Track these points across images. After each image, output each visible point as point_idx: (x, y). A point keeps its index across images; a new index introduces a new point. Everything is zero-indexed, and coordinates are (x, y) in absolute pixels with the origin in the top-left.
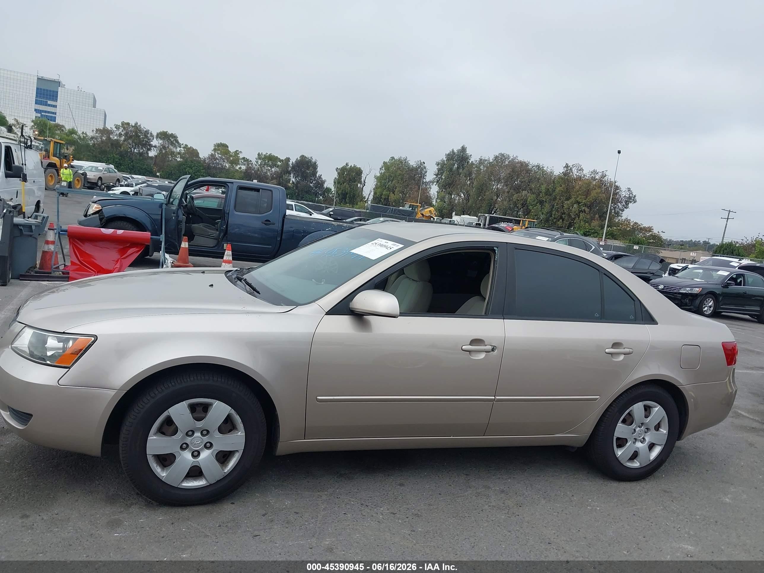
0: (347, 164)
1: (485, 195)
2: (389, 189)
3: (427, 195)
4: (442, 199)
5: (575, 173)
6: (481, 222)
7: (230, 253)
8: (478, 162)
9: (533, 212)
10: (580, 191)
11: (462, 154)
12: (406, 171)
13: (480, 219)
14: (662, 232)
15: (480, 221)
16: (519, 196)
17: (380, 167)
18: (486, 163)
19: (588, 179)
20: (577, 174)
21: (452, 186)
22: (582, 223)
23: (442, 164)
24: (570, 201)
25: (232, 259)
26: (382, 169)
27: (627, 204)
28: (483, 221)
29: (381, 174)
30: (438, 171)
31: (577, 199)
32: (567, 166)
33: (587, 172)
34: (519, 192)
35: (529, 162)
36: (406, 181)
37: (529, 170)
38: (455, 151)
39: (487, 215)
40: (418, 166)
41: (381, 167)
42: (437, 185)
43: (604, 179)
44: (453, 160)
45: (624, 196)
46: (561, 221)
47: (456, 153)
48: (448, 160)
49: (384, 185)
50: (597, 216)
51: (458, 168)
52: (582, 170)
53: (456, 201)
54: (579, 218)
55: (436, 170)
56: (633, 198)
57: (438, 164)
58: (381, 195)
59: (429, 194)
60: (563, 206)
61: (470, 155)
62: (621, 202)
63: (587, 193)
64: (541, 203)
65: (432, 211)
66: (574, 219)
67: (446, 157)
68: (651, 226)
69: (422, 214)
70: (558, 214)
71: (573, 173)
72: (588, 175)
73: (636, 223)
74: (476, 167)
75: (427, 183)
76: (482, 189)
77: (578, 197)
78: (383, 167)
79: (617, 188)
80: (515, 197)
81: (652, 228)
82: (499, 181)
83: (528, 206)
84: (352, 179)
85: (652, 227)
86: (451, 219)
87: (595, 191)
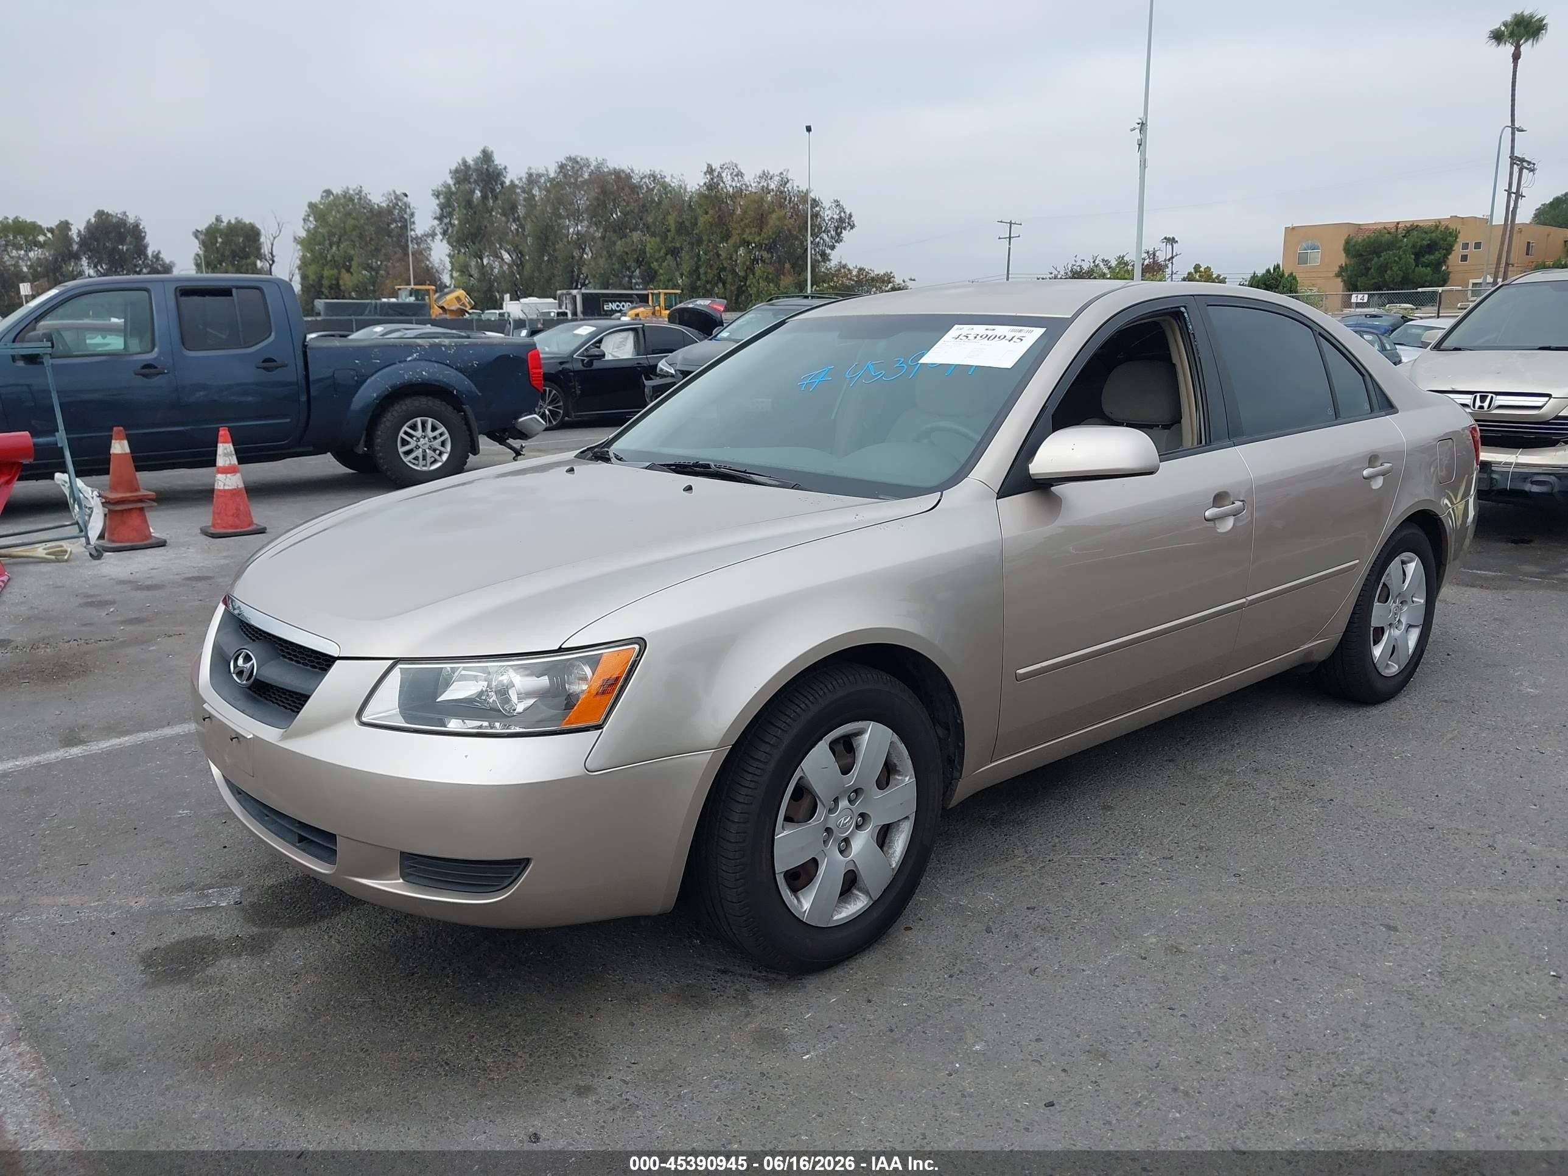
0: (218, 219)
1: (554, 250)
2: (335, 264)
3: (427, 266)
4: (464, 270)
5: (730, 182)
6: (566, 308)
7: (230, 447)
8: (524, 180)
9: (662, 275)
10: (746, 219)
11: (485, 167)
12: (368, 219)
13: (563, 302)
14: (911, 280)
15: (564, 307)
16: (626, 243)
17: (303, 216)
18: (542, 180)
19: (756, 193)
20: (734, 184)
21: (479, 238)
22: (762, 284)
23: (446, 193)
24: (731, 241)
25: (236, 462)
26: (308, 220)
27: (839, 234)
28: (569, 306)
29: (308, 231)
30: (442, 210)
31: (744, 236)
32: (710, 170)
33: (751, 178)
34: (625, 236)
35: (632, 171)
36: (371, 239)
37: (636, 187)
38: (470, 162)
39: (574, 292)
40: (391, 205)
41: (305, 216)
42: (445, 242)
43: (786, 189)
44: (470, 182)
45: (829, 217)
46: (720, 285)
47: (472, 166)
48: (458, 182)
49: (321, 254)
50: (787, 266)
51: (484, 197)
52: (740, 174)
53: (496, 271)
54: (754, 274)
55: (437, 208)
56: (847, 220)
57: (437, 195)
58: (322, 277)
59: (431, 262)
60: (719, 255)
61: (503, 167)
62: (827, 231)
63: (761, 220)
64: (674, 252)
65: (461, 297)
66: (745, 278)
67: (452, 178)
68: (889, 272)
69: (442, 308)
70: (711, 273)
71: (724, 183)
72: (755, 185)
73: (861, 270)
74: (524, 192)
75: (418, 240)
76: (547, 236)
77: (744, 230)
78: (309, 216)
79: (815, 204)
80: (620, 246)
81: (892, 275)
82: (576, 215)
83: (649, 264)
84: (238, 251)
85: (891, 273)
86: (501, 311)
87: (774, 216)
